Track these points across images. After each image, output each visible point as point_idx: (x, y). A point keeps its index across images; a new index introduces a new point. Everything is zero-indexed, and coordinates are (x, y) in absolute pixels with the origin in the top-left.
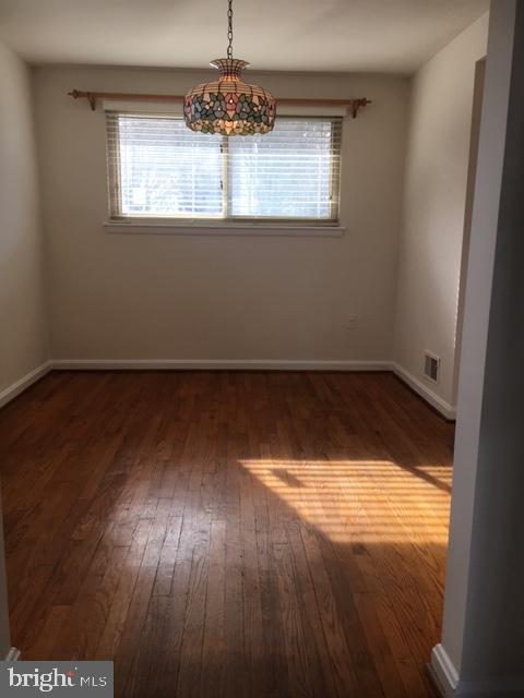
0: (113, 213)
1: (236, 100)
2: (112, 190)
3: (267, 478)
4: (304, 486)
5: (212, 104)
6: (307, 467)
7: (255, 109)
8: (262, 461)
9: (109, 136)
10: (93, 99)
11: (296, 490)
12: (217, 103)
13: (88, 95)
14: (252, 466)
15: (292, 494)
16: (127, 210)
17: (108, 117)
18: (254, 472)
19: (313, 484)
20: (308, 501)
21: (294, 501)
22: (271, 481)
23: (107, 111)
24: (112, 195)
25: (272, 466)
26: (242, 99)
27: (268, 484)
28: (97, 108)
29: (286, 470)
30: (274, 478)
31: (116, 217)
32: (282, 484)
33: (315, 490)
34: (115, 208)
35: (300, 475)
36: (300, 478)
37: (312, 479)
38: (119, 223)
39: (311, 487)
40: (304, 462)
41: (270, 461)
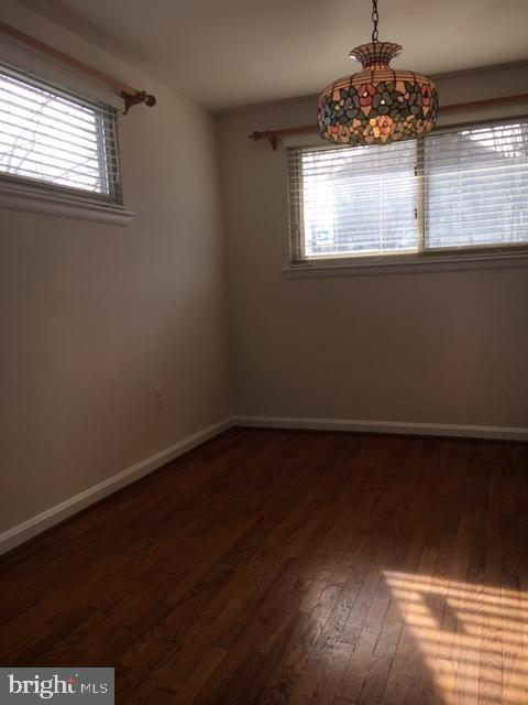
0: (294, 256)
1: (372, 92)
2: (293, 232)
3: (413, 608)
4: (464, 633)
5: (342, 103)
6: (481, 597)
7: (400, 99)
8: (417, 577)
9: (291, 174)
10: (273, 138)
11: (448, 637)
12: (349, 100)
13: (267, 134)
14: (399, 583)
15: (439, 643)
16: (309, 253)
17: (289, 155)
18: (397, 593)
19: (479, 631)
20: (459, 661)
21: (438, 657)
22: (416, 614)
23: (289, 149)
24: (294, 238)
25: (427, 588)
26: (380, 89)
27: (410, 619)
28: (279, 147)
29: (447, 596)
30: (422, 609)
31: (298, 260)
32: (430, 622)
33: (478, 643)
34: (298, 250)
35: (465, 611)
36: (462, 616)
37: (481, 620)
38: (301, 267)
39: (475, 636)
40: (479, 588)
41: (429, 579)
